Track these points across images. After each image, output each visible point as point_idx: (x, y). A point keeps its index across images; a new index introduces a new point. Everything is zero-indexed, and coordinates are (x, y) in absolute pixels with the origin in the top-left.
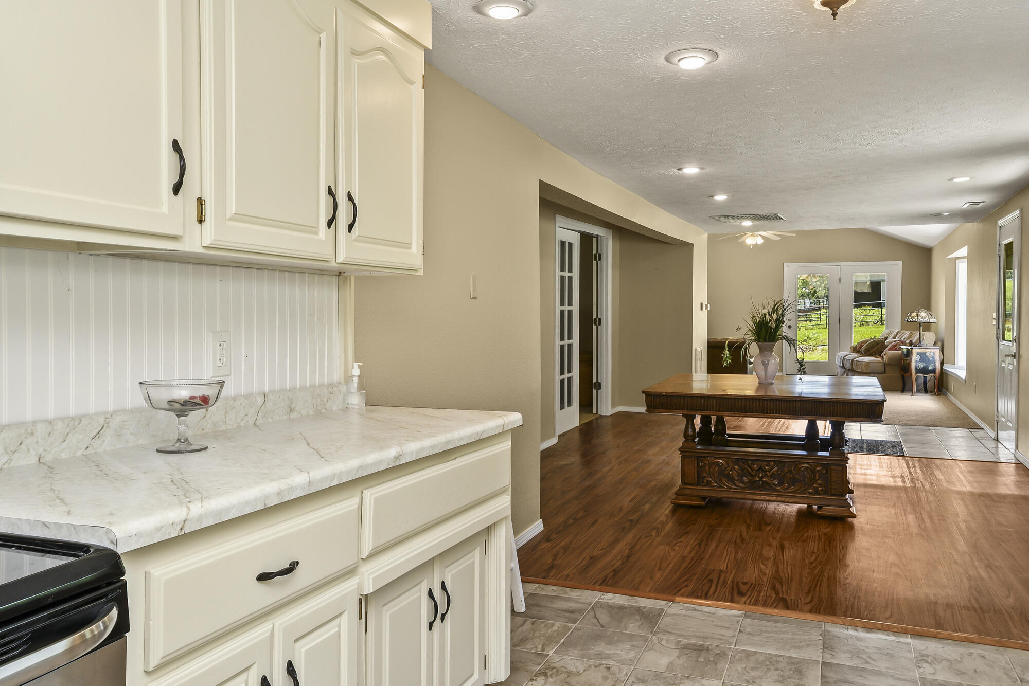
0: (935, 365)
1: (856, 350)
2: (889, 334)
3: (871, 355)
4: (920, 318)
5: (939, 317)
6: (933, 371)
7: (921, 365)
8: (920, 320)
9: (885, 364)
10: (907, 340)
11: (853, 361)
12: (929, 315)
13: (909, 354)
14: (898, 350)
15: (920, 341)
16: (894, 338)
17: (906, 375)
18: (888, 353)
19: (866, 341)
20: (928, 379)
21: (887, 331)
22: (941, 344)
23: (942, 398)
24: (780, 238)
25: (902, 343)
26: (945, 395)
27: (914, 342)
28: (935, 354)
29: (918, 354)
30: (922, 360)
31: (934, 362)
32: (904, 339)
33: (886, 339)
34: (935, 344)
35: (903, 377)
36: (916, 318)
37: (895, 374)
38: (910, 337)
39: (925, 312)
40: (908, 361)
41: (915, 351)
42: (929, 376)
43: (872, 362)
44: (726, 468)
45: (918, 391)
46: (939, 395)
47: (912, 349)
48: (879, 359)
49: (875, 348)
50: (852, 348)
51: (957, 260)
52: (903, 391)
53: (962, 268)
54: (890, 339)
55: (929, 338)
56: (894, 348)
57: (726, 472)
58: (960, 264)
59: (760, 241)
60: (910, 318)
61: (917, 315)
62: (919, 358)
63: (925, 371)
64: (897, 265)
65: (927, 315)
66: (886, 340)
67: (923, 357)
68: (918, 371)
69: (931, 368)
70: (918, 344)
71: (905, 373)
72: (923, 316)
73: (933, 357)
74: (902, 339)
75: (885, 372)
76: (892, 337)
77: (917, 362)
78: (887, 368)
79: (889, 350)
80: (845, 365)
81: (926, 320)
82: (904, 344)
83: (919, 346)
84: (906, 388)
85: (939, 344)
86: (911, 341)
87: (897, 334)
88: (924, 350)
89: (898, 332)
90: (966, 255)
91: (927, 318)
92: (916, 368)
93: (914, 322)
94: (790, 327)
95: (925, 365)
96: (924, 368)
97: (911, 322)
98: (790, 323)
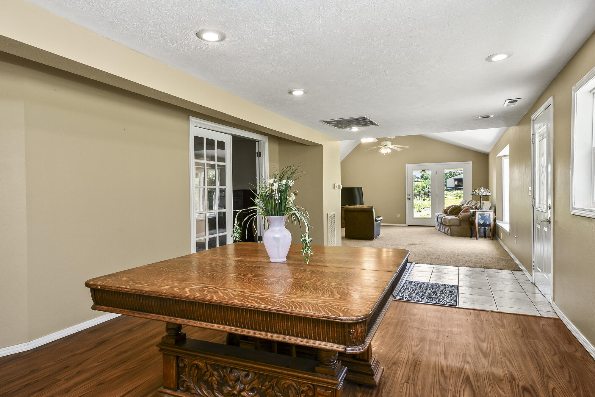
0: (490, 221)
1: (445, 212)
2: (465, 202)
3: (453, 215)
4: (480, 192)
5: (493, 193)
6: (489, 225)
7: (482, 222)
8: (481, 194)
9: (460, 220)
10: (474, 206)
11: (442, 218)
12: (486, 191)
13: (474, 214)
14: (468, 212)
15: (481, 207)
16: (467, 205)
17: (473, 227)
18: (462, 214)
19: (451, 206)
20: (486, 229)
21: (464, 201)
22: (494, 208)
23: (495, 241)
24: (401, 150)
25: (471, 208)
26: (497, 240)
27: (478, 207)
28: (490, 215)
29: (480, 214)
30: (482, 218)
31: (490, 220)
32: (472, 205)
33: (463, 205)
34: (490, 208)
35: (471, 229)
36: (478, 193)
37: (466, 226)
38: (476, 204)
39: (484, 189)
40: (473, 219)
41: (478, 213)
42: (487, 228)
43: (452, 219)
44: (206, 372)
45: (480, 236)
46: (493, 240)
47: (476, 211)
48: (457, 218)
49: (456, 211)
50: (444, 211)
51: (503, 158)
52: (471, 237)
53: (506, 162)
54: (465, 205)
55: (487, 205)
56: (466, 210)
57: (206, 378)
58: (505, 160)
59: (389, 151)
60: (474, 193)
61: (479, 191)
62: (480, 217)
63: (484, 225)
64: (469, 163)
65: (485, 191)
67: (483, 217)
68: (480, 225)
69: (487, 223)
70: (480, 209)
71: (472, 226)
72: (483, 191)
73: (489, 217)
74: (471, 205)
75: (460, 225)
76: (466, 204)
77: (479, 219)
78: (462, 223)
79: (463, 212)
80: (438, 220)
81: (484, 194)
82: (472, 208)
83: (480, 210)
84: (473, 235)
85: (493, 208)
86: (476, 207)
87: (469, 203)
88: (483, 212)
89: (469, 201)
90: (508, 154)
91: (485, 193)
92: (478, 223)
93: (477, 195)
94: (409, 199)
95: (484, 221)
96: (483, 223)
97: (475, 195)
98: (409, 197)
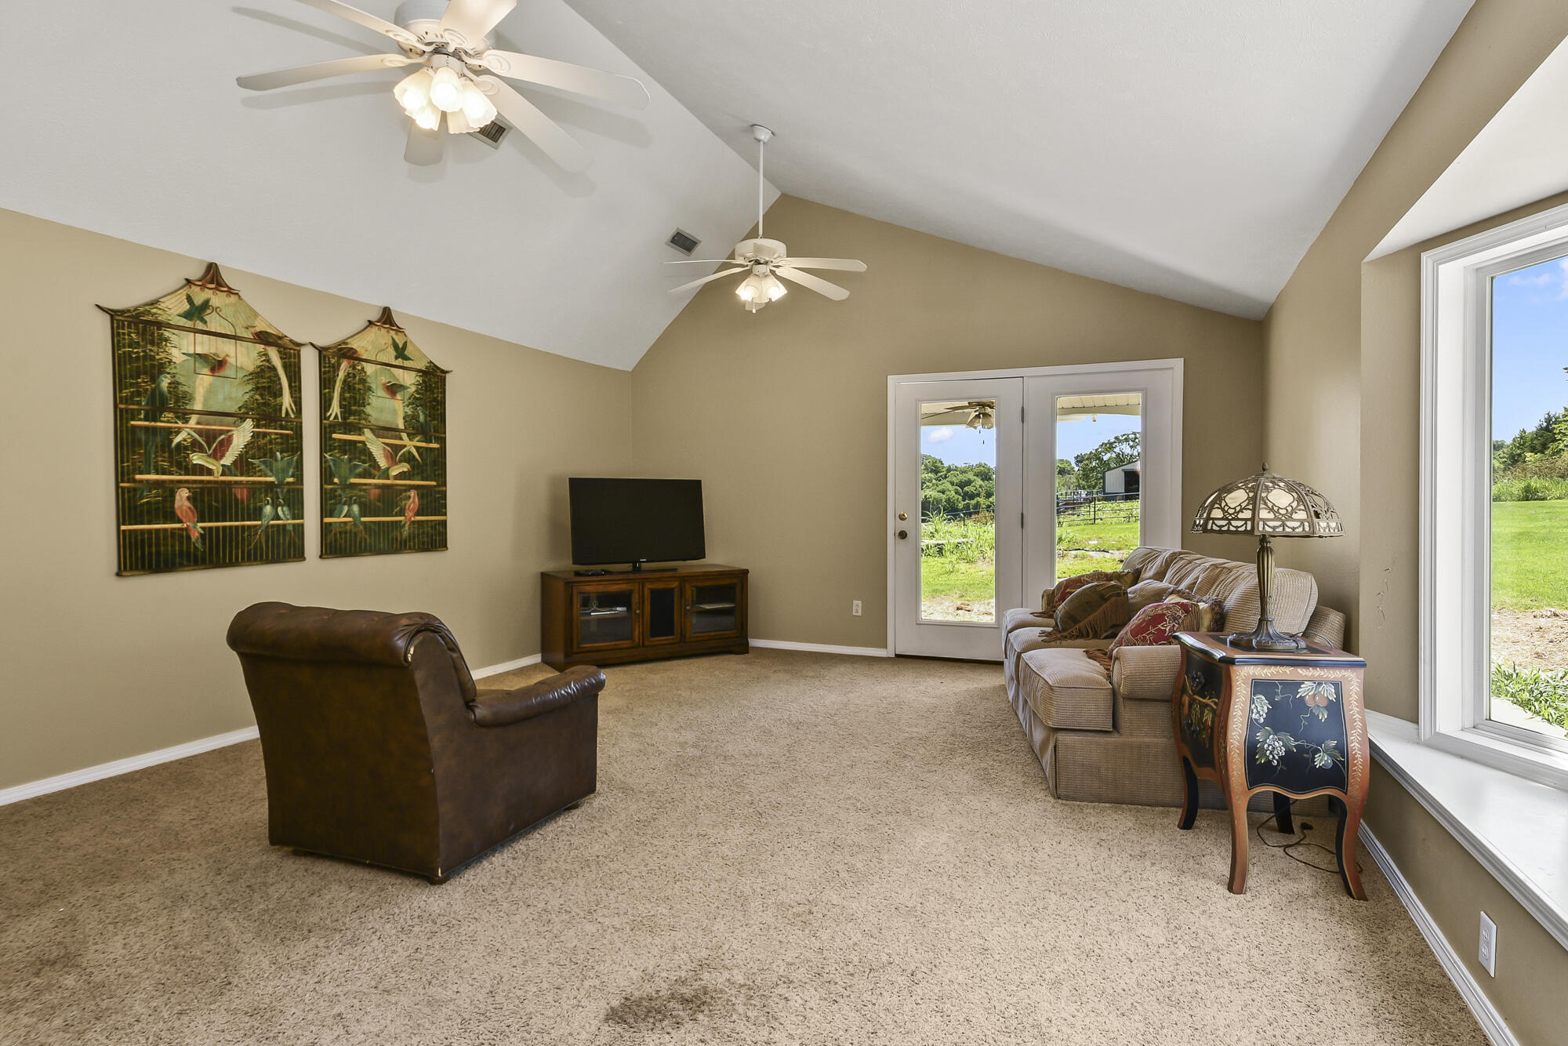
0: (1342, 748)
1: (1047, 612)
2: (1149, 557)
3: (1079, 643)
4: (1264, 514)
6: (1336, 776)
7: (1275, 746)
8: (1267, 522)
9: (1116, 695)
10: (1200, 591)
11: (1020, 656)
12: (1309, 501)
17: (1203, 774)
18: (1128, 651)
19: (1078, 582)
24: (845, 292)
25: (1185, 607)
29: (1259, 686)
30: (1277, 720)
31: (1338, 731)
33: (1136, 576)
36: (1247, 514)
37: (1156, 748)
39: (1293, 492)
40: (1209, 713)
41: (1243, 670)
42: (1316, 798)
43: (1066, 685)
47: (1229, 655)
48: (1100, 672)
49: (1101, 614)
50: (1045, 597)
51: (1424, 256)
52: (1185, 821)
54: (1147, 584)
56: (1155, 626)
58: (1443, 269)
60: (1217, 513)
61: (1253, 502)
62: (1262, 706)
63: (1294, 772)
64: (1171, 368)
65: (1302, 501)
66: (1136, 581)
67: (1286, 708)
68: (1260, 765)
69: (1322, 760)
70: (1255, 637)
71: (1202, 761)
72: (1284, 506)
73: (1335, 709)
75: (1114, 732)
76: (1153, 574)
77: (1252, 726)
78: (1126, 714)
79: (1134, 638)
81: (1294, 528)
82: (1191, 614)
83: (1259, 647)
86: (1217, 602)
88: (1288, 670)
89: (1173, 557)
91: (1302, 515)
92: (1252, 750)
93: (1237, 532)
94: (903, 535)
95: (1292, 743)
96: (1288, 758)
97: (1221, 532)
98: (903, 526)
